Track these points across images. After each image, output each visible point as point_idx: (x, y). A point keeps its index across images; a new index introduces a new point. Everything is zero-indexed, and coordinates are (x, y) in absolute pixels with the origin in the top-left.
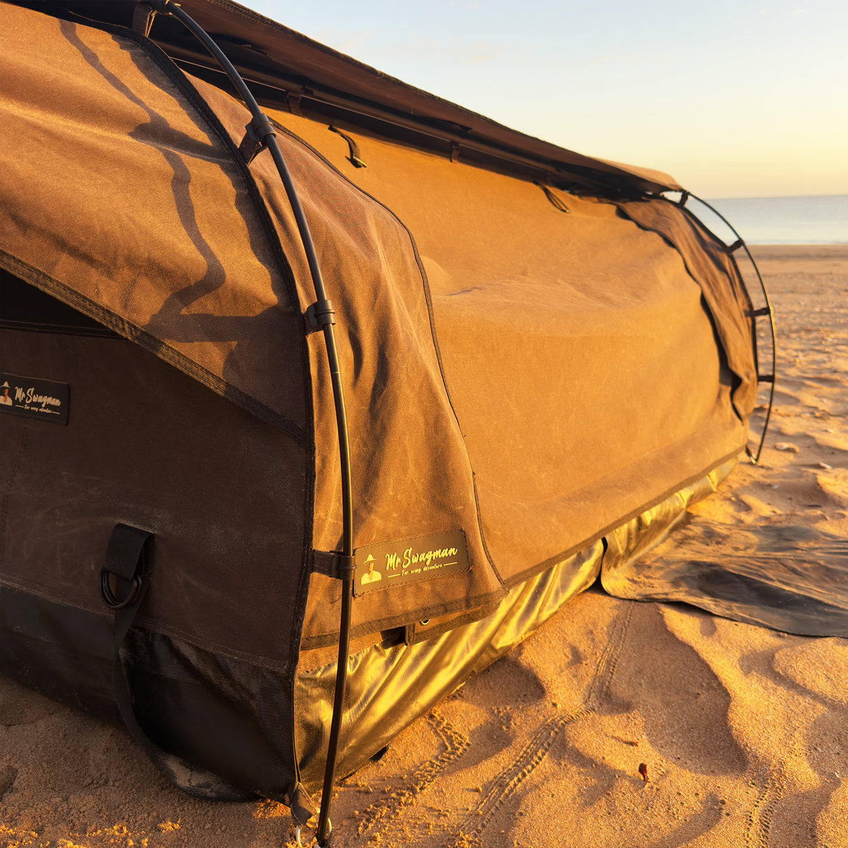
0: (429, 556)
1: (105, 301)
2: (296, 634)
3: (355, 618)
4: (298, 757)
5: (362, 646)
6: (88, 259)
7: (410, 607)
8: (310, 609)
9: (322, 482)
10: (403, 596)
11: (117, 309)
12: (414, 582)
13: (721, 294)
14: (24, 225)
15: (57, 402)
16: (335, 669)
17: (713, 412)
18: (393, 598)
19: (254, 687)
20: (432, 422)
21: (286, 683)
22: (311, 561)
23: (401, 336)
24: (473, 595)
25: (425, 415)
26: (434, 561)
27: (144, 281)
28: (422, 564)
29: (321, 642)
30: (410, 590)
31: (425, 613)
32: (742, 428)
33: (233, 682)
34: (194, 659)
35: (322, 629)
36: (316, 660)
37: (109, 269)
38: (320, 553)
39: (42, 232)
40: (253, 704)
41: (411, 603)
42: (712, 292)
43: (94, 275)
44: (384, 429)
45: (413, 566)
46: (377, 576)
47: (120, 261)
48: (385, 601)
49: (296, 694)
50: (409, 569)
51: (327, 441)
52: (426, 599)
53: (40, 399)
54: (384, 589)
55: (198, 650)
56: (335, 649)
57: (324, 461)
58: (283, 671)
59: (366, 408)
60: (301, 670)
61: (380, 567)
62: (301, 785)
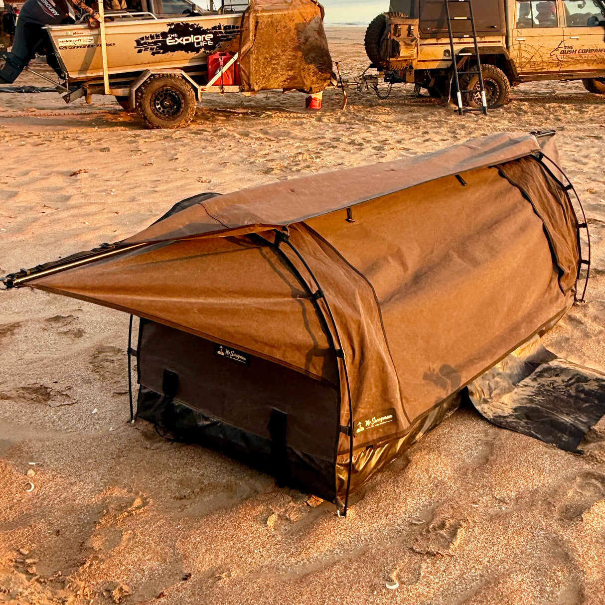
0: (382, 419)
1: (278, 357)
2: (335, 451)
3: (355, 444)
4: (337, 488)
5: (357, 453)
6: (273, 346)
7: (375, 438)
8: (340, 443)
9: (343, 402)
10: (372, 434)
11: (282, 359)
12: (376, 429)
13: (556, 221)
14: (256, 341)
15: (245, 359)
16: (349, 460)
17: (544, 294)
18: (369, 436)
19: (323, 466)
20: (381, 369)
21: (333, 466)
22: (339, 429)
23: (368, 342)
24: (399, 431)
25: (379, 367)
26: (383, 421)
27: (289, 349)
28: (379, 423)
29: (344, 452)
30: (375, 432)
31: (380, 439)
32: (565, 298)
33: (315, 463)
34: (301, 456)
35: (344, 449)
36: (342, 458)
37: (279, 348)
38: (343, 427)
39: (261, 342)
40: (323, 471)
41: (375, 437)
42: (550, 220)
43: (275, 351)
44: (363, 377)
45: (375, 424)
46: (362, 429)
47: (282, 345)
48: (366, 437)
49: (336, 469)
50: (374, 425)
51: (344, 388)
52: (380, 435)
53: (237, 356)
54: (365, 433)
55: (303, 453)
56: (349, 454)
57: (344, 394)
58: (332, 461)
59: (357, 370)
60: (338, 461)
61: (363, 425)
62: (338, 497)
